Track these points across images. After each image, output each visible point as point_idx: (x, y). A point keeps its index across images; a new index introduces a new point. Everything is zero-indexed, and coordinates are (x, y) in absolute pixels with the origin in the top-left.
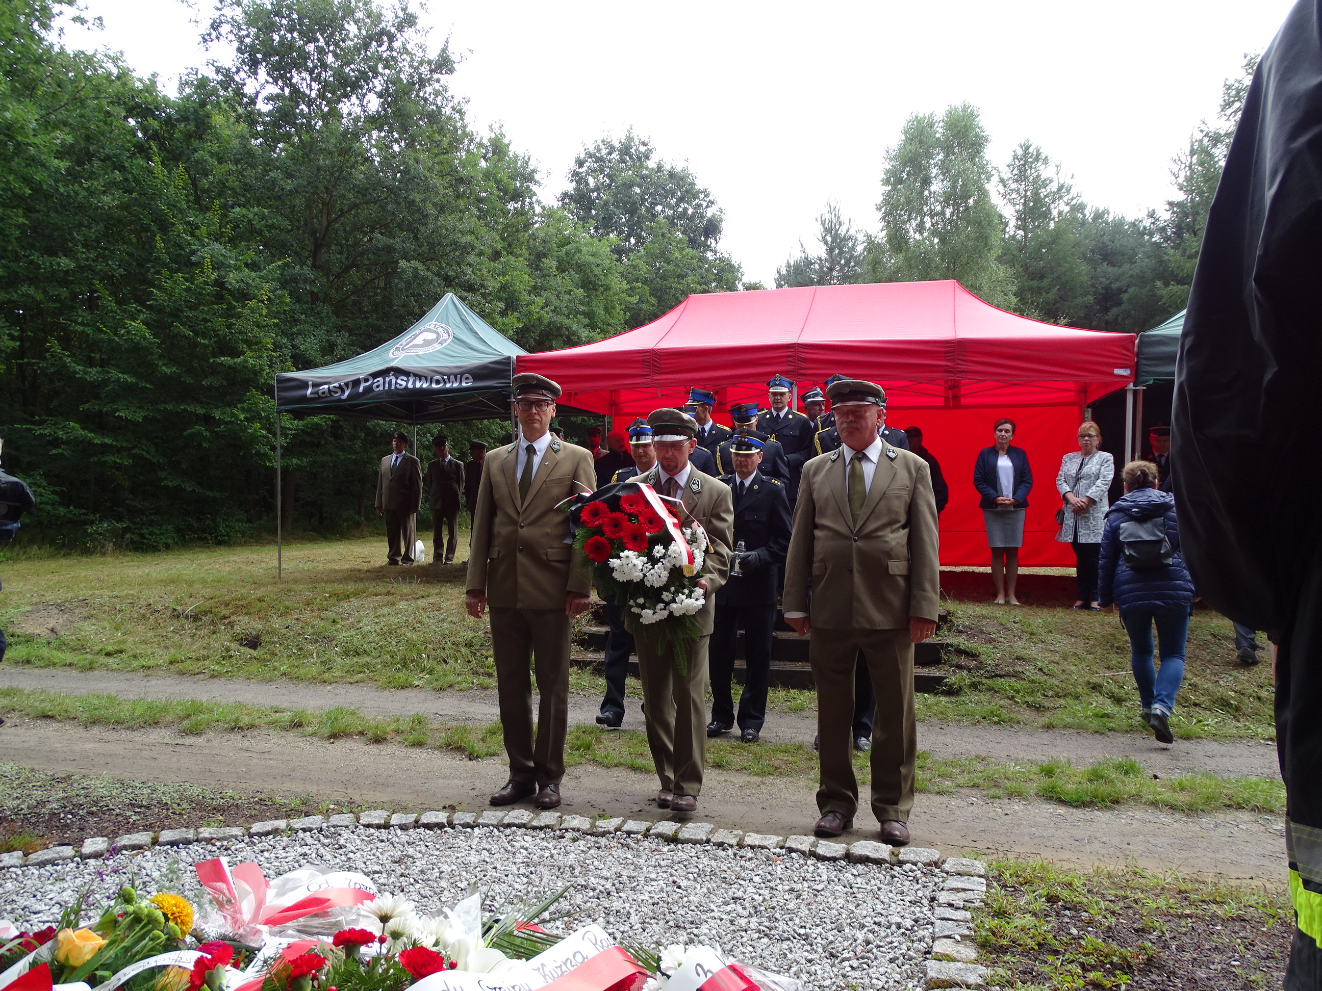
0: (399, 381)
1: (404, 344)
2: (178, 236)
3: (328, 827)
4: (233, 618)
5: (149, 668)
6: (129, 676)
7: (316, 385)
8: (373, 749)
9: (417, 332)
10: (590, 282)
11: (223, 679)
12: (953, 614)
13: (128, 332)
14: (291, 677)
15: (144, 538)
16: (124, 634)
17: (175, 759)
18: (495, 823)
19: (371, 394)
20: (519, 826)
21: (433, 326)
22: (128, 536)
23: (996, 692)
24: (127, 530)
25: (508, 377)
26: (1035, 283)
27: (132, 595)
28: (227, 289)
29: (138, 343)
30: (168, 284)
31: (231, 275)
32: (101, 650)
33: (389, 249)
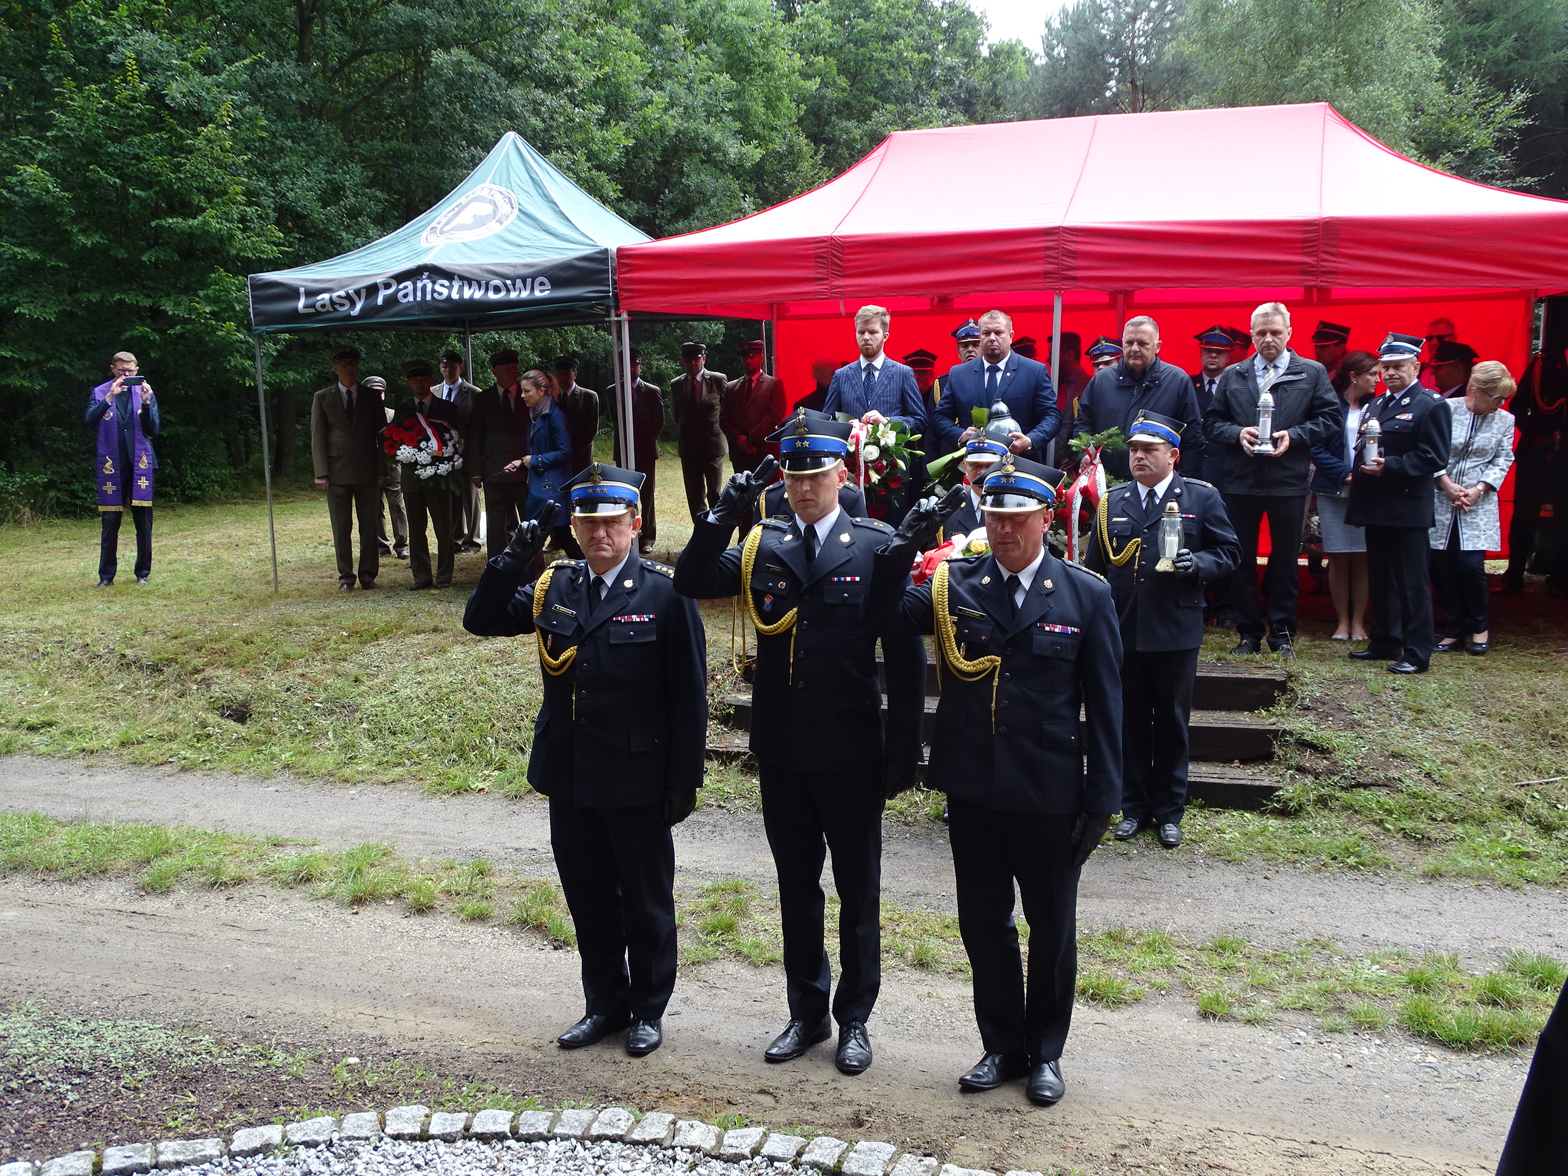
0: (438, 288)
1: (444, 221)
2: (85, 19)
3: (340, 1139)
4: (209, 672)
5: (92, 752)
6: (63, 765)
7: (311, 293)
8: (415, 923)
9: (463, 200)
10: (741, 60)
11: (199, 774)
12: (1297, 679)
13: (22, 183)
14: (297, 771)
15: (77, 497)
16: (53, 693)
17: (131, 945)
18: (579, 1133)
19: (396, 309)
20: (613, 1139)
21: (487, 191)
22: (52, 494)
23: (1356, 812)
24: (48, 486)
25: (604, 282)
26: (1475, 30)
27: (61, 628)
28: (168, 107)
29: (37, 200)
30: (77, 103)
31: (174, 85)
32: (22, 722)
33: (417, 27)
